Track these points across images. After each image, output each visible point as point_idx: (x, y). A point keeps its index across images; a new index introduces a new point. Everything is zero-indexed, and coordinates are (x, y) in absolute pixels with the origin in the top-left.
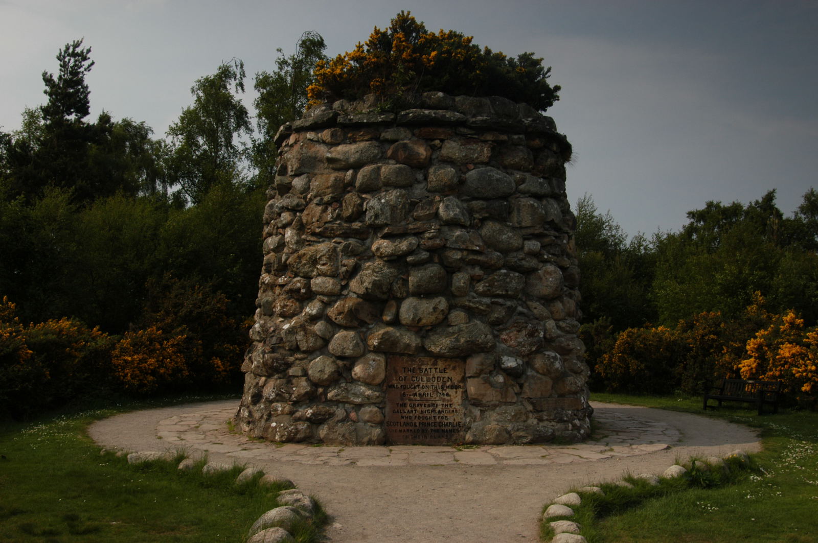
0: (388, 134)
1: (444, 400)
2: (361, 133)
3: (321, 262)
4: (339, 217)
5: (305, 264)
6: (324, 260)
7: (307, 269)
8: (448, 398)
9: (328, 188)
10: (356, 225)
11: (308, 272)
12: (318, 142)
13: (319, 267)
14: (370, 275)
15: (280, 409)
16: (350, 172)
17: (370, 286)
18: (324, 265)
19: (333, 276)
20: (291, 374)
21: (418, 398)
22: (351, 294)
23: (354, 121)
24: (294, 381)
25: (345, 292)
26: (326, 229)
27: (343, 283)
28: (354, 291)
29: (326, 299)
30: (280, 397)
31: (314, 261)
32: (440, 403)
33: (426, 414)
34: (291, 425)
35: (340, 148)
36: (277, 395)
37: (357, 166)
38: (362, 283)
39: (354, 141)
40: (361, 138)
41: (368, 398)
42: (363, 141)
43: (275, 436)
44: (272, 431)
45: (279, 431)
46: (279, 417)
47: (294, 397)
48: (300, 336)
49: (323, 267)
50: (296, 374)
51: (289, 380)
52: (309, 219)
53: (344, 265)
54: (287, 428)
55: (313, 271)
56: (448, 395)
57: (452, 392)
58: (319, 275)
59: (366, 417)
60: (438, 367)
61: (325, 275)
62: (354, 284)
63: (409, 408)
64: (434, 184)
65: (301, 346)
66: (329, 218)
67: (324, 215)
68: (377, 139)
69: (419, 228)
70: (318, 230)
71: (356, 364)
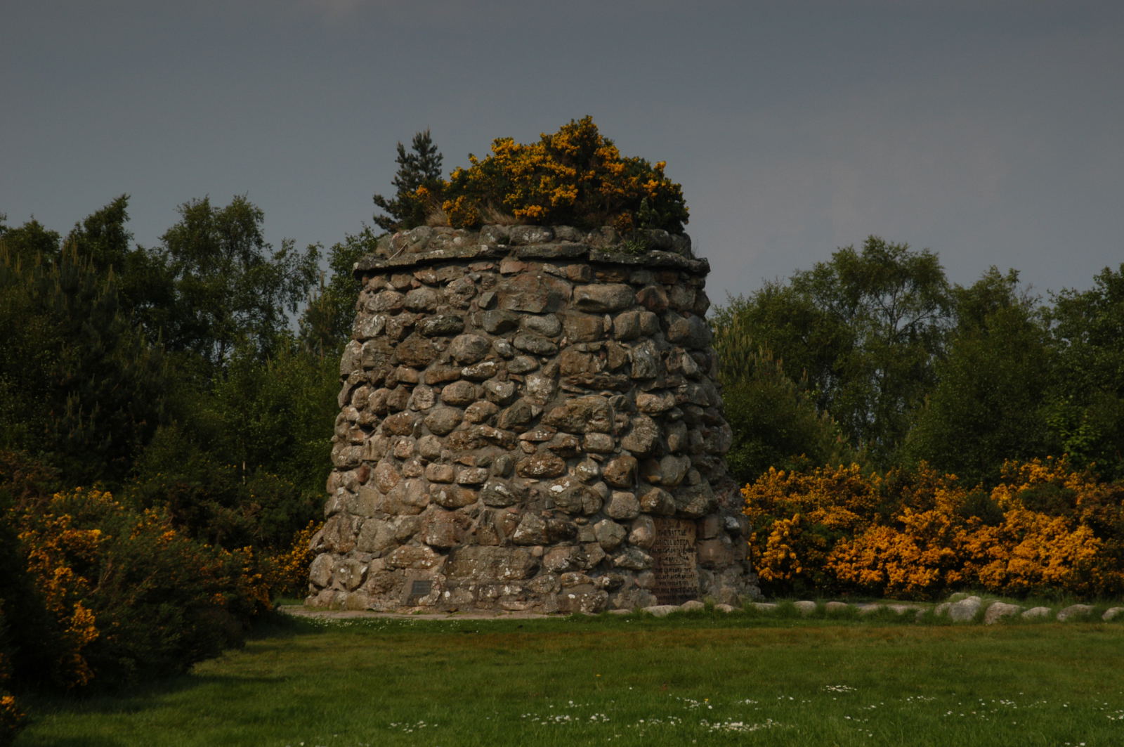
0: (638, 278)
1: (685, 564)
2: (615, 274)
3: (597, 417)
4: (606, 368)
5: (578, 419)
6: (601, 414)
7: (579, 424)
8: (687, 561)
9: (591, 334)
10: (623, 377)
11: (581, 428)
12: (559, 277)
13: (593, 422)
14: (648, 433)
15: (577, 579)
16: (608, 317)
17: (650, 444)
18: (599, 420)
19: (608, 433)
20: (583, 540)
21: (668, 562)
22: (624, 452)
23: (611, 261)
24: (586, 547)
25: (617, 450)
26: (598, 380)
27: (617, 441)
28: (629, 448)
29: (601, 458)
30: (574, 566)
31: (588, 416)
32: (683, 567)
33: (675, 580)
34: (597, 594)
35: (591, 288)
36: (571, 563)
37: (614, 312)
38: (639, 440)
39: (604, 281)
40: (615, 280)
41: (647, 563)
42: (615, 282)
43: (580, 607)
44: (575, 603)
45: (585, 602)
46: (576, 587)
47: (589, 565)
48: (585, 499)
49: (599, 423)
50: (589, 539)
51: (582, 545)
52: (576, 368)
53: (619, 421)
54: (594, 598)
55: (585, 426)
56: (687, 559)
57: (688, 555)
58: (592, 431)
59: (645, 583)
60: (681, 529)
61: (599, 431)
62: (627, 441)
63: (664, 573)
64: (676, 335)
65: (586, 510)
66: (598, 367)
67: (592, 363)
68: (627, 281)
69: (673, 383)
70: (589, 382)
71: (633, 527)
